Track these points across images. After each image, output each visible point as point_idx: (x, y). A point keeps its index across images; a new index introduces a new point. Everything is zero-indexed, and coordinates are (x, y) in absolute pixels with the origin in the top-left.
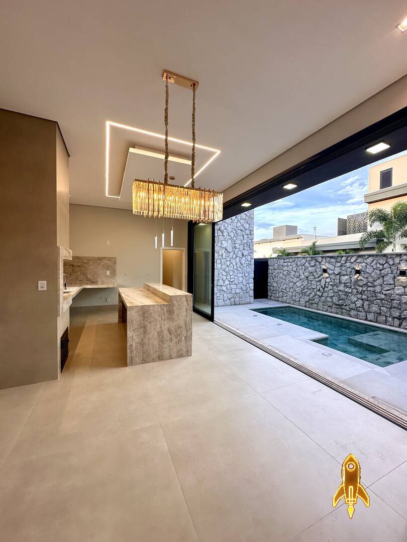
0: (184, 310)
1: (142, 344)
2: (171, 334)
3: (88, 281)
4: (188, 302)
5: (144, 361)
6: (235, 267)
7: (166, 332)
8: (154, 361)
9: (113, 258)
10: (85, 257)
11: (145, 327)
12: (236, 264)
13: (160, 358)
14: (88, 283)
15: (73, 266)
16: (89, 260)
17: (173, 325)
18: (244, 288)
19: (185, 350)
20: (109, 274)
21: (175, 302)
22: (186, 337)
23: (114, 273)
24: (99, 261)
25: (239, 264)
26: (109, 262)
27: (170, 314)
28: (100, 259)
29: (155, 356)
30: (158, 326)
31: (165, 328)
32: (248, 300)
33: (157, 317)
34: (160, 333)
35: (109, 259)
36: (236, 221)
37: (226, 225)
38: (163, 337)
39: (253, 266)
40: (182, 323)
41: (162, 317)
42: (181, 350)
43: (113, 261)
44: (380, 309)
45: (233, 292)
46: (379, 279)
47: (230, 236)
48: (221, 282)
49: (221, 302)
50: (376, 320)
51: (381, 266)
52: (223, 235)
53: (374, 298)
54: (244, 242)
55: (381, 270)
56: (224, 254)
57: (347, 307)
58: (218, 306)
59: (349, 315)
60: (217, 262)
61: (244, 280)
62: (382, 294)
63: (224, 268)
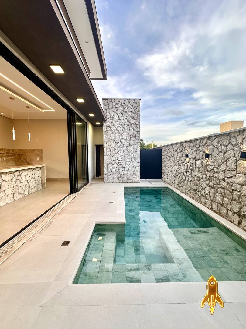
3: (27, 163)
6: (123, 154)
9: (41, 149)
15: (19, 154)
16: (27, 151)
18: (131, 170)
20: (38, 159)
23: (41, 159)
25: (126, 152)
28: (33, 150)
35: (38, 150)
44: (222, 200)
45: (121, 173)
46: (223, 163)
47: (118, 130)
48: (110, 165)
49: (111, 180)
50: (219, 212)
51: (225, 148)
52: (112, 130)
53: (218, 186)
54: (130, 134)
55: (224, 153)
56: (113, 145)
57: (199, 193)
58: (108, 183)
59: (201, 201)
60: (107, 150)
61: (131, 164)
62: (225, 181)
63: (113, 154)
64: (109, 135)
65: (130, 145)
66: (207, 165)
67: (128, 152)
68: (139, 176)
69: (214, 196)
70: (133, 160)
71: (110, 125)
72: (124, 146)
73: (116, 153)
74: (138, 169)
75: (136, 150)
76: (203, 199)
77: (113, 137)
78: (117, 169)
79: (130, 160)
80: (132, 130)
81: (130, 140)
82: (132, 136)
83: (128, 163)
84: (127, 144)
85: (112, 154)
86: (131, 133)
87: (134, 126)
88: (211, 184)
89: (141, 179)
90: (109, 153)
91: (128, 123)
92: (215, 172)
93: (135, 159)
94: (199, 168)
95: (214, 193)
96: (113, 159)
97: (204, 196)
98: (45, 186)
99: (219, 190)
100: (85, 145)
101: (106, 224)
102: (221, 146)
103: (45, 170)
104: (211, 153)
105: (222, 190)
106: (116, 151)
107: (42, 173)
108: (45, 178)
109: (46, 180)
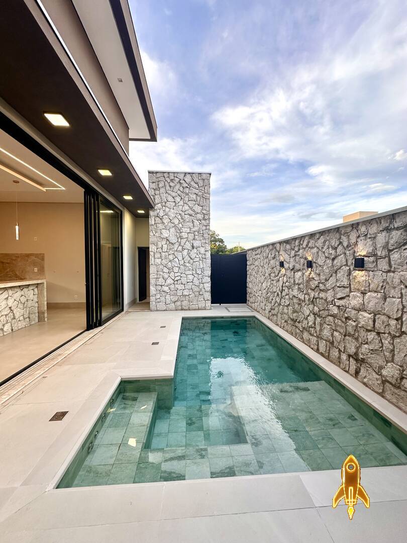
3: (16, 277)
9: (41, 254)
10: (13, 254)
12: (183, 259)
15: (3, 263)
16: (17, 256)
18: (196, 289)
20: (37, 271)
23: (42, 270)
24: (26, 258)
25: (187, 258)
26: (36, 259)
28: (28, 256)
35: (37, 255)
43: (41, 257)
44: (332, 335)
45: (179, 293)
46: (331, 276)
47: (173, 223)
48: (161, 281)
49: (162, 306)
50: (329, 356)
51: (333, 252)
52: (163, 223)
53: (326, 313)
54: (194, 229)
55: (333, 259)
56: (165, 247)
57: (299, 325)
58: (157, 310)
59: (302, 338)
60: (156, 256)
61: (195, 279)
62: (335, 305)
63: (166, 263)
64: (159, 231)
65: (193, 247)
66: (310, 279)
67: (191, 258)
68: (210, 298)
69: (321, 330)
70: (199, 272)
71: (161, 214)
72: (183, 249)
73: (170, 261)
74: (208, 286)
75: (204, 256)
76: (306, 335)
77: (165, 234)
78: (172, 286)
79: (194, 272)
80: (196, 223)
81: (194, 239)
82: (196, 233)
83: (191, 277)
84: (188, 246)
85: (164, 262)
86: (196, 229)
87: (200, 216)
88: (316, 309)
89: (212, 303)
90: (158, 261)
91: (191, 212)
92: (321, 290)
93: (203, 270)
94: (299, 284)
95: (321, 325)
96: (166, 270)
97: (307, 330)
98: (44, 317)
99: (327, 319)
100: (119, 248)
101: (139, 381)
102: (328, 248)
103: (45, 290)
104: (314, 261)
105: (331, 318)
106: (171, 257)
107: (40, 295)
108: (46, 303)
109: (46, 306)
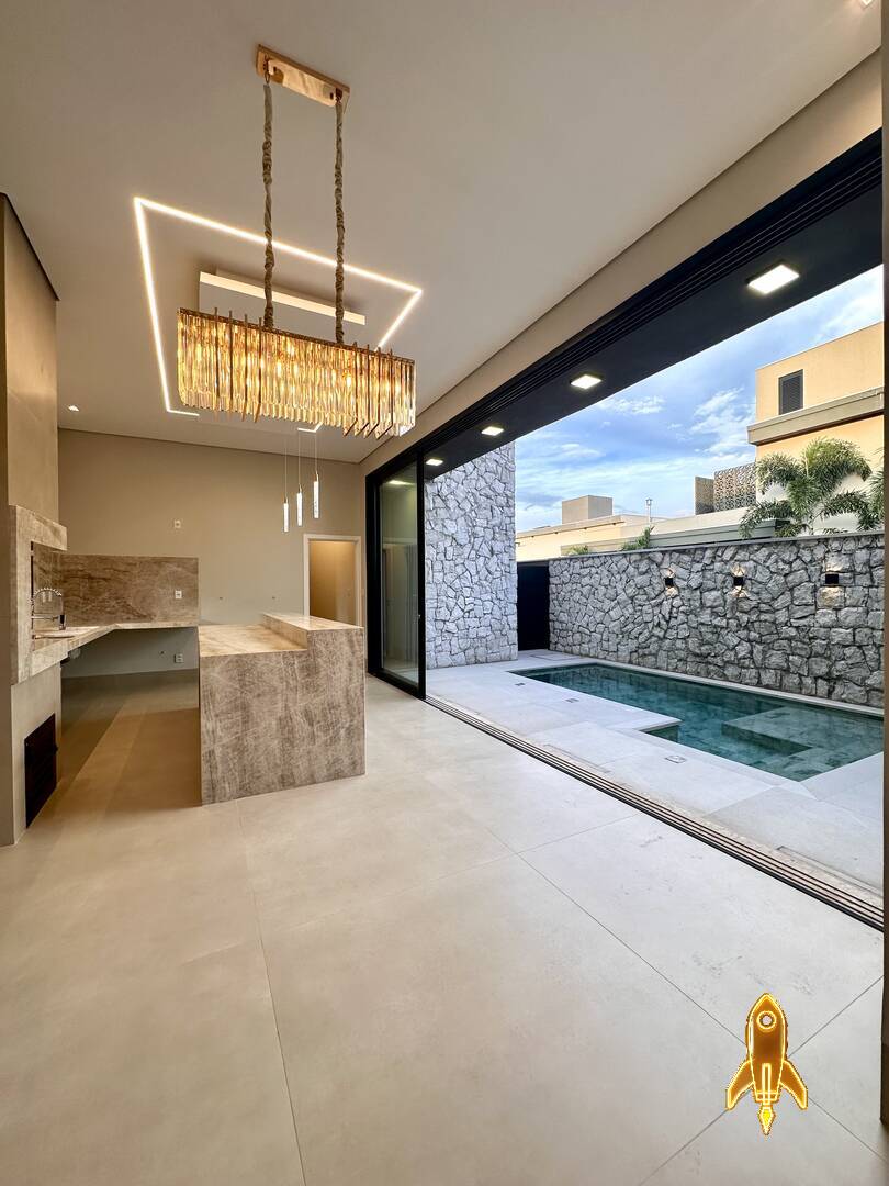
0: (343, 664)
1: (239, 748)
2: (311, 724)
3: (128, 613)
4: (352, 647)
5: (245, 791)
6: (475, 579)
7: (299, 719)
8: (269, 789)
9: (191, 559)
10: (121, 558)
11: (245, 708)
12: (478, 573)
13: (287, 782)
14: (128, 619)
15: (91, 578)
16: (131, 563)
17: (316, 702)
18: (497, 626)
19: (347, 761)
20: (180, 597)
21: (320, 646)
22: (349, 730)
23: (192, 595)
24: (155, 567)
25: (484, 572)
26: (180, 569)
27: (308, 675)
28: (160, 562)
29: (272, 777)
30: (280, 705)
31: (297, 709)
32: (505, 652)
33: (276, 683)
34: (285, 723)
35: (180, 562)
36: (475, 475)
37: (454, 485)
38: (291, 731)
39: (515, 577)
40: (339, 697)
41: (288, 683)
42: (337, 760)
43: (190, 566)
45: (472, 633)
46: (783, 594)
48: (444, 613)
49: (444, 658)
51: (787, 567)
52: (447, 507)
53: (776, 637)
54: (493, 522)
55: (786, 575)
56: (450, 550)
58: (437, 667)
59: (724, 674)
60: (435, 567)
62: (791, 626)
63: (452, 579)
64: (440, 522)
67: (489, 572)
68: (516, 640)
69: (764, 659)
71: (445, 491)
72: (478, 556)
73: (458, 577)
74: (513, 620)
75: (507, 569)
76: (730, 671)
77: (451, 528)
78: (461, 622)
79: (494, 596)
80: (497, 511)
81: (493, 539)
82: (497, 529)
83: (489, 605)
84: (485, 551)
85: (449, 578)
86: (496, 521)
87: (502, 500)
88: (753, 635)
90: (439, 576)
91: (489, 492)
92: (761, 612)
93: (506, 591)
94: (712, 607)
95: (764, 652)
96: (451, 593)
97: (733, 664)
99: (776, 644)
102: (777, 562)
104: (750, 576)
105: (784, 643)
106: (459, 570)
